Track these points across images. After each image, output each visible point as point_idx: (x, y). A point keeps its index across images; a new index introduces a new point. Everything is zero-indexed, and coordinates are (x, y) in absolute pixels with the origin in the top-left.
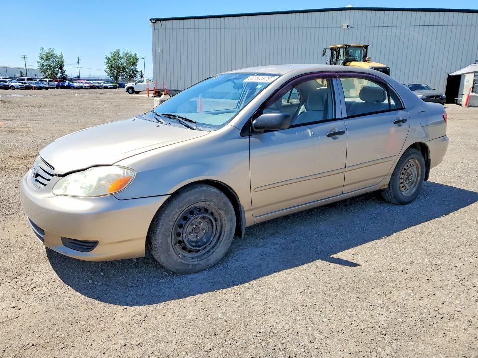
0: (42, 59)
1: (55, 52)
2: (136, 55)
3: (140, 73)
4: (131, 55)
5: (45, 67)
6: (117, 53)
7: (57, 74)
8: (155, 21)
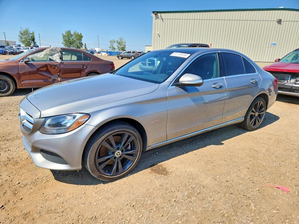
0: (22, 34)
1: (29, 30)
2: (81, 34)
3: (84, 45)
4: (78, 33)
5: (23, 40)
6: (69, 32)
7: (31, 44)
8: (156, 13)
